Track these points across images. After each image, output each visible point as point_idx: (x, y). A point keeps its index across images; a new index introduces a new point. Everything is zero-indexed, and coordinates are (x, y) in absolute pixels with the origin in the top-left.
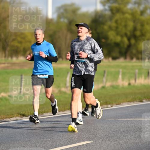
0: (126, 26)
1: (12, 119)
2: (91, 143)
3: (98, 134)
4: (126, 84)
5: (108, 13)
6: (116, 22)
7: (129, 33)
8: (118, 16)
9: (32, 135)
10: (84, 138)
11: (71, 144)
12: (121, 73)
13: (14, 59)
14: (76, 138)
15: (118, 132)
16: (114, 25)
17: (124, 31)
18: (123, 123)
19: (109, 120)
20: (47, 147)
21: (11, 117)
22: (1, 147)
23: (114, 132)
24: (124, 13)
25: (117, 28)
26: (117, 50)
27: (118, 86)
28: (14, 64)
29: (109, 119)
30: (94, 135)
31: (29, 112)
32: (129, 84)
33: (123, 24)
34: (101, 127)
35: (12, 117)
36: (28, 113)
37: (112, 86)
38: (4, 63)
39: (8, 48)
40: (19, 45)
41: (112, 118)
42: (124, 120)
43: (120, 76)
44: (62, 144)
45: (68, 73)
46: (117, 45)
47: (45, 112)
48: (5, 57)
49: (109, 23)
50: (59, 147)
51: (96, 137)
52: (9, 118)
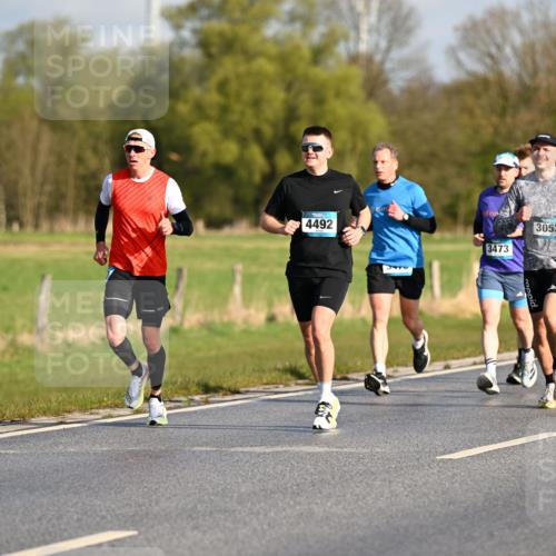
0: (257, 103)
2: (130, 537)
3: (157, 503)
4: (258, 317)
5: (192, 54)
6: (222, 87)
7: (268, 131)
8: (228, 66)
10: (103, 517)
11: (54, 541)
12: (239, 278)
14: (75, 517)
15: (232, 497)
16: (213, 98)
17: (250, 121)
18: (247, 462)
19: (194, 452)
23: (217, 495)
24: (249, 56)
25: (225, 109)
26: (224, 191)
27: (230, 324)
29: (196, 449)
30: (140, 506)
32: (271, 319)
33: (247, 95)
34: (167, 476)
37: (208, 327)
41: (207, 444)
42: (250, 453)
43: (237, 290)
44: (22, 540)
45: (43, 277)
46: (226, 172)
49: (195, 92)
50: (10, 552)
51: (147, 514)
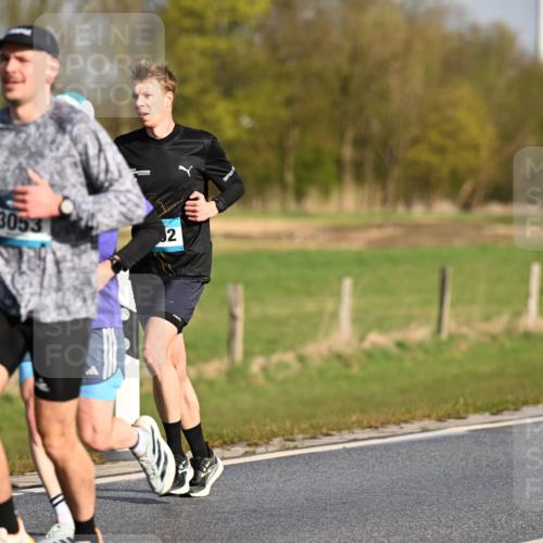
1: (407, 427)
9: (480, 486)
13: (418, 212)
20: (534, 528)
21: (404, 418)
22: (369, 528)
28: (416, 228)
31: (470, 401)
35: (406, 422)
36: (466, 404)
38: (380, 226)
39: (396, 172)
40: (435, 159)
47: (526, 403)
48: (384, 201)
52: (398, 423)
